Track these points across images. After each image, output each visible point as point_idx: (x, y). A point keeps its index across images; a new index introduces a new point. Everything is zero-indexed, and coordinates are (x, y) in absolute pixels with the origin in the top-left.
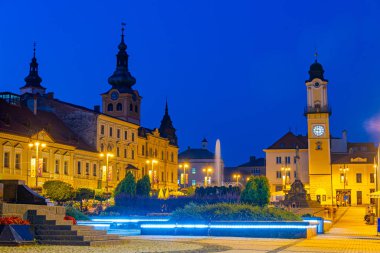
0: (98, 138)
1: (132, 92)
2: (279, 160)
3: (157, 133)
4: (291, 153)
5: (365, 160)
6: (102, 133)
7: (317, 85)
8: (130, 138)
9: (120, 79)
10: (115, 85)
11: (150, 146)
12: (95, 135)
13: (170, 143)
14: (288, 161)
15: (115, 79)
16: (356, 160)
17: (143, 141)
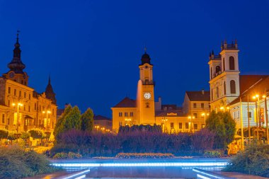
0: (6, 96)
1: (23, 73)
2: (120, 115)
3: (44, 95)
4: (128, 110)
5: (176, 114)
6: (9, 92)
7: (147, 67)
8: (27, 97)
9: (15, 65)
10: (12, 69)
11: (40, 104)
12: (4, 94)
13: (52, 103)
14: (126, 115)
15: (12, 65)
16: (170, 114)
17: (35, 100)
